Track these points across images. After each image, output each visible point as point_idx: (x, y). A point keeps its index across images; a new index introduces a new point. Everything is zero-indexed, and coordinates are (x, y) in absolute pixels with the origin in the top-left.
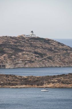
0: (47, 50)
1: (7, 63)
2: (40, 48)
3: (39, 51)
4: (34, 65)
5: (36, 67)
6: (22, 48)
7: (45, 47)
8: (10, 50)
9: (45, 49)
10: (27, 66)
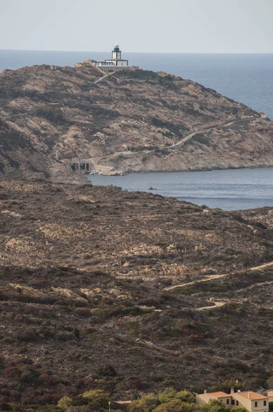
0: (181, 113)
2: (158, 105)
6: (111, 107)
8: (79, 114)
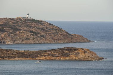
0: (40, 30)
1: (7, 40)
2: (34, 28)
3: (34, 30)
4: (29, 41)
5: (31, 43)
6: (20, 28)
7: (39, 27)
8: (10, 29)
9: (38, 29)
10: (24, 42)
